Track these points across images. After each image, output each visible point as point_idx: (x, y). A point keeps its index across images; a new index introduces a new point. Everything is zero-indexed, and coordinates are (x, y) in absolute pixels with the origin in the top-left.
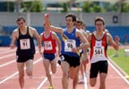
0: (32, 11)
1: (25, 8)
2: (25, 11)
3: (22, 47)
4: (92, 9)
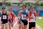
0: (8, 5)
1: (6, 5)
2: (5, 5)
3: (4, 18)
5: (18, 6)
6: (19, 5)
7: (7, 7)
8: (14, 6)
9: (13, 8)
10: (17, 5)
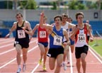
2: (21, 8)
4: (77, 6)
7: (24, 11)
8: (42, 8)
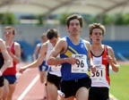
5: (38, 24)
6: (41, 24)
9: (20, 33)
10: (35, 22)
